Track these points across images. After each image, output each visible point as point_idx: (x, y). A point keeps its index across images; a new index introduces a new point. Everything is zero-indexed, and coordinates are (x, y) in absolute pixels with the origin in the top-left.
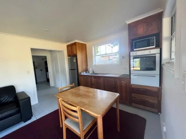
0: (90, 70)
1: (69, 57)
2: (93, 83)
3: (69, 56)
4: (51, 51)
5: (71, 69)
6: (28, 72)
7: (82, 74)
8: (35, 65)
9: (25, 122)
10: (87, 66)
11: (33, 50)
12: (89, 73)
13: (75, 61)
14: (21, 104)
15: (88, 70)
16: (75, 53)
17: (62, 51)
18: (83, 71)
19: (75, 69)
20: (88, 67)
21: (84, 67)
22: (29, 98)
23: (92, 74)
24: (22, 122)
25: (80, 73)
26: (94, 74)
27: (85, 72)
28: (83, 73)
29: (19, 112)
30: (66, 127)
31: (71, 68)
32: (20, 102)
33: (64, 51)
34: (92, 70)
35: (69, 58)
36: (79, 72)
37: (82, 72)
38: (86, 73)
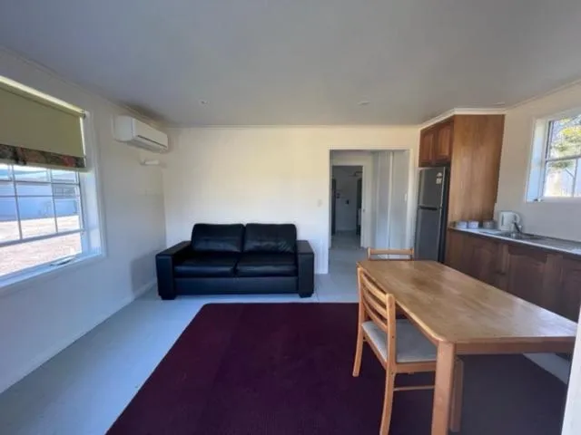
0: (505, 219)
1: (421, 169)
2: (503, 269)
3: (422, 164)
4: (374, 153)
5: (422, 208)
6: (320, 203)
7: (463, 227)
8: (338, 188)
9: (302, 296)
10: (494, 200)
11: (333, 153)
12: (495, 227)
13: (439, 181)
14: (300, 261)
15: (495, 218)
16: (447, 154)
17: (403, 151)
18: (468, 220)
19: (435, 209)
20: (496, 205)
21: (477, 205)
22: (312, 254)
23: (508, 235)
24: (298, 295)
25: (454, 224)
26: (517, 238)
27: (476, 224)
28: (468, 227)
29: (295, 273)
30: (364, 338)
31: (424, 202)
32: (299, 256)
33: (409, 150)
34: (515, 218)
35: (421, 171)
36: (450, 220)
37: (463, 220)
38: (481, 226)
